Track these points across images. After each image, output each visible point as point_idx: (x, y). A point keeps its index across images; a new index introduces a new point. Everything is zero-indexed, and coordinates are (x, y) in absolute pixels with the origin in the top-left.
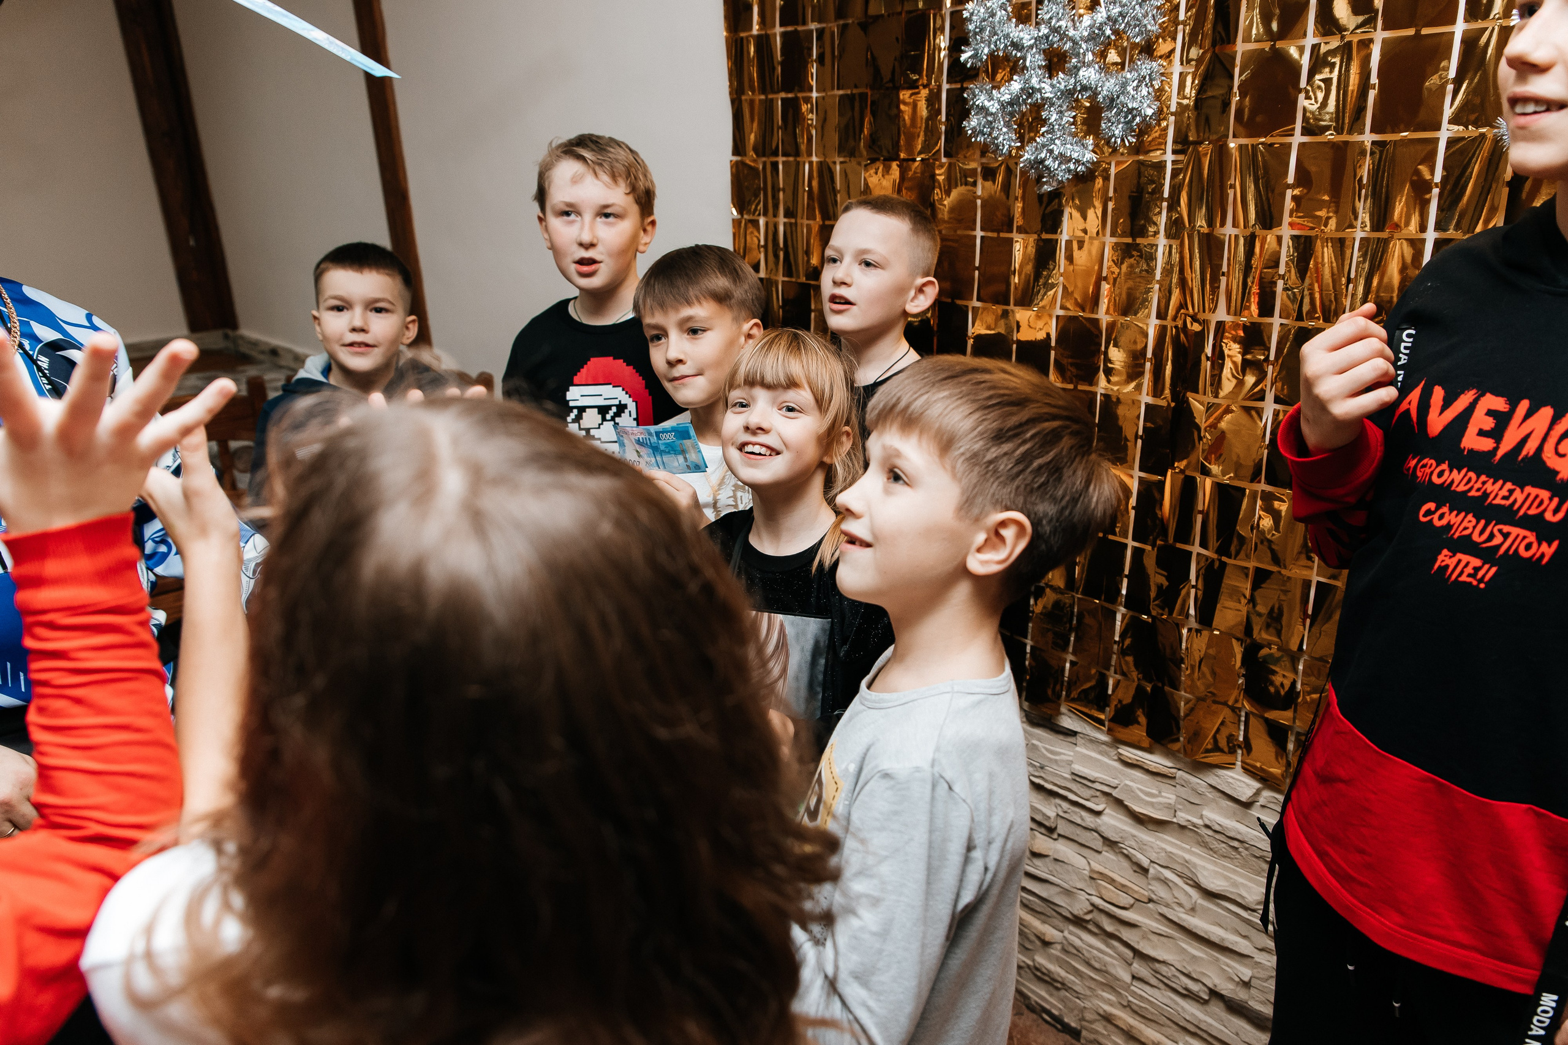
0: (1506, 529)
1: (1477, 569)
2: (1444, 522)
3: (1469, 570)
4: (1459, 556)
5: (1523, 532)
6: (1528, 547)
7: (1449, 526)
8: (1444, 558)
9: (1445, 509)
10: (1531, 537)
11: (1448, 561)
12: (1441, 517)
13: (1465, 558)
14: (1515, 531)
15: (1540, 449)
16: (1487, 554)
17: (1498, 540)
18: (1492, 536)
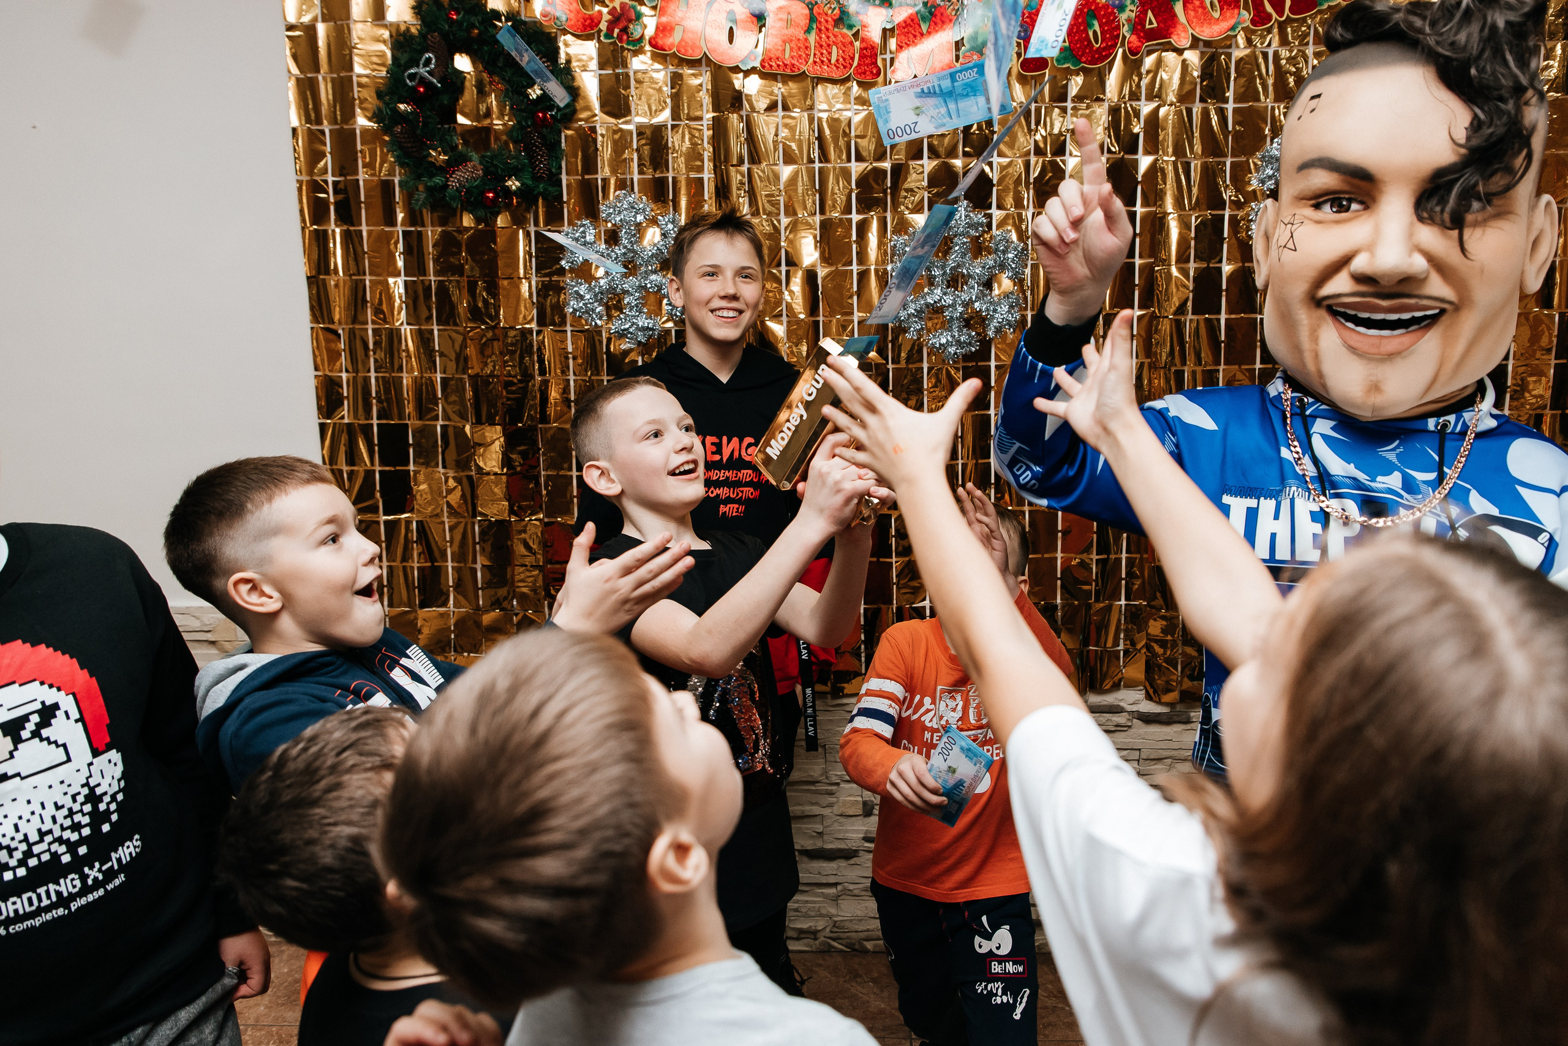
0: (741, 489)
1: (738, 509)
2: (715, 494)
3: (735, 510)
4: (729, 506)
5: (748, 489)
6: (752, 494)
7: (718, 495)
8: (723, 509)
9: (712, 489)
10: (752, 490)
11: (725, 510)
12: (712, 492)
13: (732, 506)
14: (745, 489)
15: (740, 454)
16: (739, 501)
17: (740, 494)
18: (738, 494)
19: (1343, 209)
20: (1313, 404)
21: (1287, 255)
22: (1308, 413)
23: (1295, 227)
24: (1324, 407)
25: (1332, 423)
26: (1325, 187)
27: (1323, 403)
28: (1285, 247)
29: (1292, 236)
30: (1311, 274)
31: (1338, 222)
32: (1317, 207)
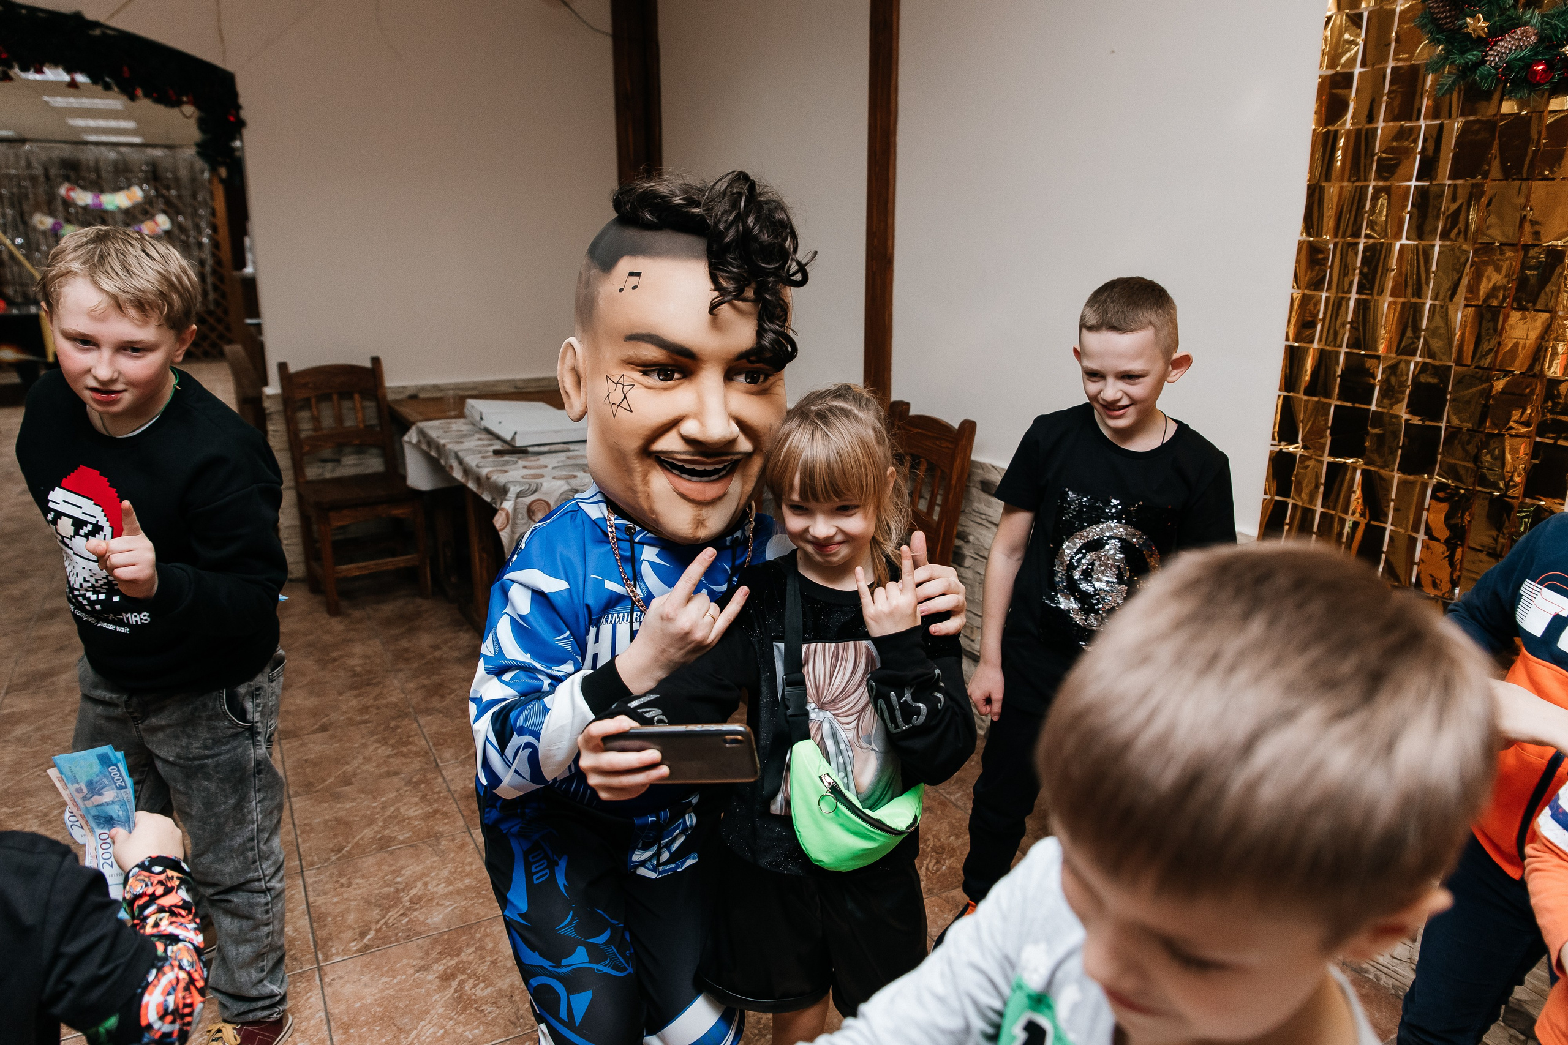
19: (668, 378)
20: (640, 532)
21: (622, 413)
22: (637, 540)
23: (626, 389)
24: (650, 535)
25: (656, 550)
26: (654, 360)
27: (649, 531)
28: (619, 405)
29: (625, 397)
30: (645, 432)
31: (665, 389)
32: (645, 373)
